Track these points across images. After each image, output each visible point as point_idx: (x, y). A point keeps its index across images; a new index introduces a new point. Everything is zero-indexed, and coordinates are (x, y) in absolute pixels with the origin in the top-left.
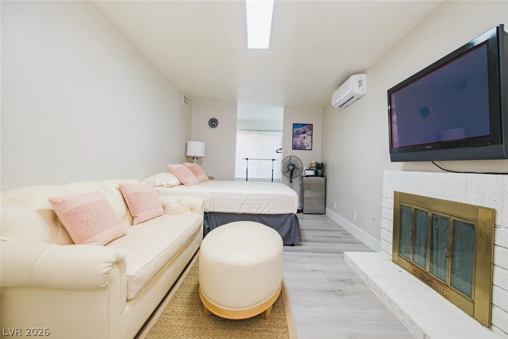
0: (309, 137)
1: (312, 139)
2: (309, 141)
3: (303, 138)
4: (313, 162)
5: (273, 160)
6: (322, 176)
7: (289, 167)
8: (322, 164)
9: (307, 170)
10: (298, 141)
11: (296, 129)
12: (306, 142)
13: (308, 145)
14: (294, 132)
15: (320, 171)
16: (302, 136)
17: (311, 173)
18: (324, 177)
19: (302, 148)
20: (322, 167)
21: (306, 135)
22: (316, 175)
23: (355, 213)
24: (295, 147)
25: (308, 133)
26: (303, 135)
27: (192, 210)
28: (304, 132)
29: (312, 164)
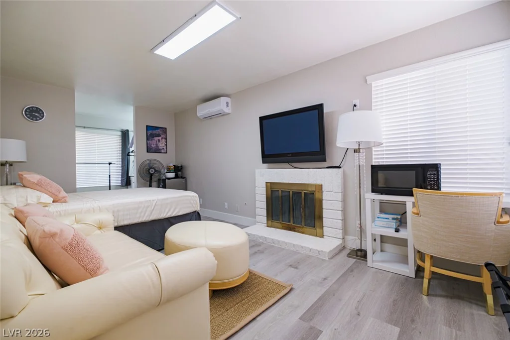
0: (164, 140)
1: (166, 142)
2: (163, 145)
3: (158, 141)
4: (172, 165)
5: (110, 164)
6: (182, 177)
7: (150, 171)
8: (182, 167)
9: (167, 173)
10: (153, 144)
11: (150, 132)
12: (161, 145)
13: (163, 148)
14: (148, 135)
15: (180, 173)
16: (156, 139)
17: (172, 175)
18: (184, 178)
19: (157, 151)
20: (182, 169)
21: (160, 138)
22: (177, 177)
23: (226, 204)
24: (149, 150)
25: (163, 136)
26: (158, 138)
27: (100, 228)
28: (159, 136)
29: (170, 166)
